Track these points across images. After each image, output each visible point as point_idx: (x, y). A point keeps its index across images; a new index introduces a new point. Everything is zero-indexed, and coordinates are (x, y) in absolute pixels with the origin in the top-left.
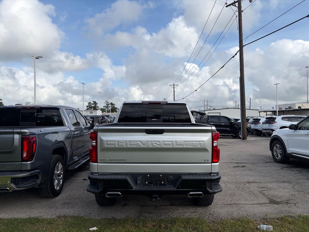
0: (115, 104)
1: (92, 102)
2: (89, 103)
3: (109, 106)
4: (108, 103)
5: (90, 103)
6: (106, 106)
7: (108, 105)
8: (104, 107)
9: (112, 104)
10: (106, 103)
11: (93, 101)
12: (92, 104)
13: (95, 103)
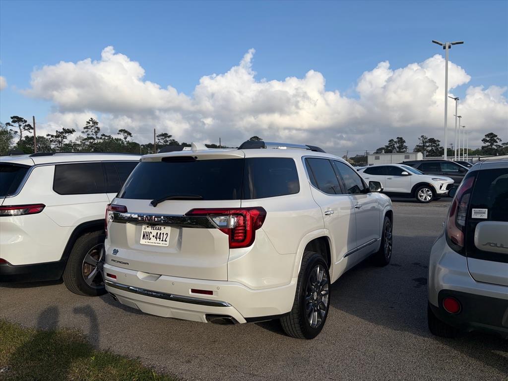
0: (439, 141)
1: (395, 140)
2: (390, 141)
3: (427, 144)
4: (426, 138)
5: (392, 140)
6: (422, 145)
7: (426, 142)
8: (417, 146)
9: (432, 141)
10: (422, 139)
11: (398, 138)
12: (395, 142)
13: (401, 141)
